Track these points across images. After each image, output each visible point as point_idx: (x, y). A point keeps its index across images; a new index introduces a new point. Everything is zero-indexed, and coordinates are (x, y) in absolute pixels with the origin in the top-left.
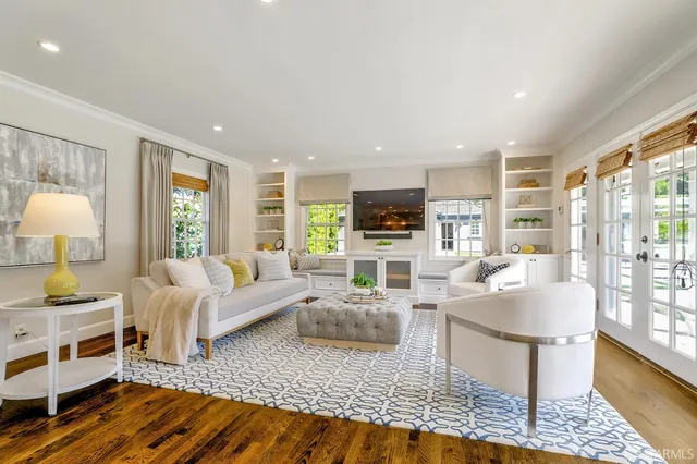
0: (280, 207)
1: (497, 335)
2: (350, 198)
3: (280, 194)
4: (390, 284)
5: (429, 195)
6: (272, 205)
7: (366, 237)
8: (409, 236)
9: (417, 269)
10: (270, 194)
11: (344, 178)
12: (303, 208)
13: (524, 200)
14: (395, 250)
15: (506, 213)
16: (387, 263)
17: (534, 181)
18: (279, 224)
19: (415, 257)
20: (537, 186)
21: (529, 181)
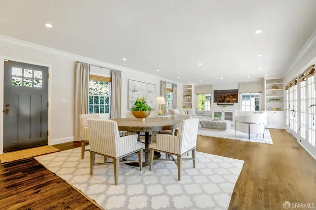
0: (190, 95)
1: (244, 123)
2: (213, 92)
3: (190, 92)
4: (226, 119)
5: (239, 91)
6: (188, 95)
7: (218, 105)
8: (233, 105)
9: (235, 115)
10: (187, 92)
11: (211, 86)
12: (197, 96)
13: (274, 93)
14: (228, 109)
15: (266, 98)
16: (225, 113)
17: (277, 87)
18: (190, 100)
19: (234, 111)
20: (278, 88)
21: (275, 87)
